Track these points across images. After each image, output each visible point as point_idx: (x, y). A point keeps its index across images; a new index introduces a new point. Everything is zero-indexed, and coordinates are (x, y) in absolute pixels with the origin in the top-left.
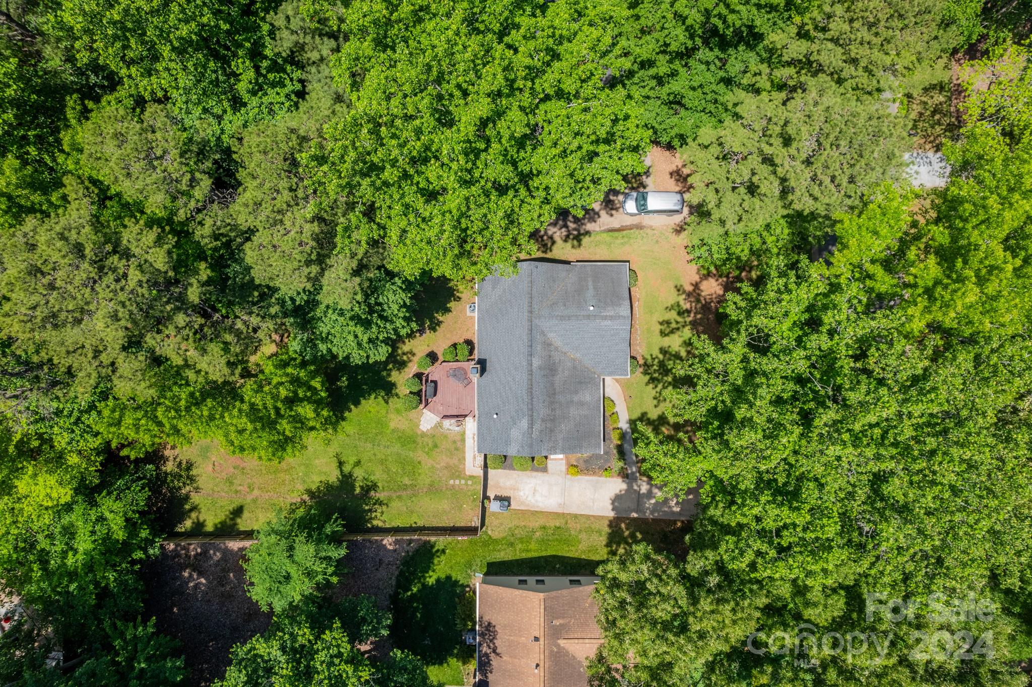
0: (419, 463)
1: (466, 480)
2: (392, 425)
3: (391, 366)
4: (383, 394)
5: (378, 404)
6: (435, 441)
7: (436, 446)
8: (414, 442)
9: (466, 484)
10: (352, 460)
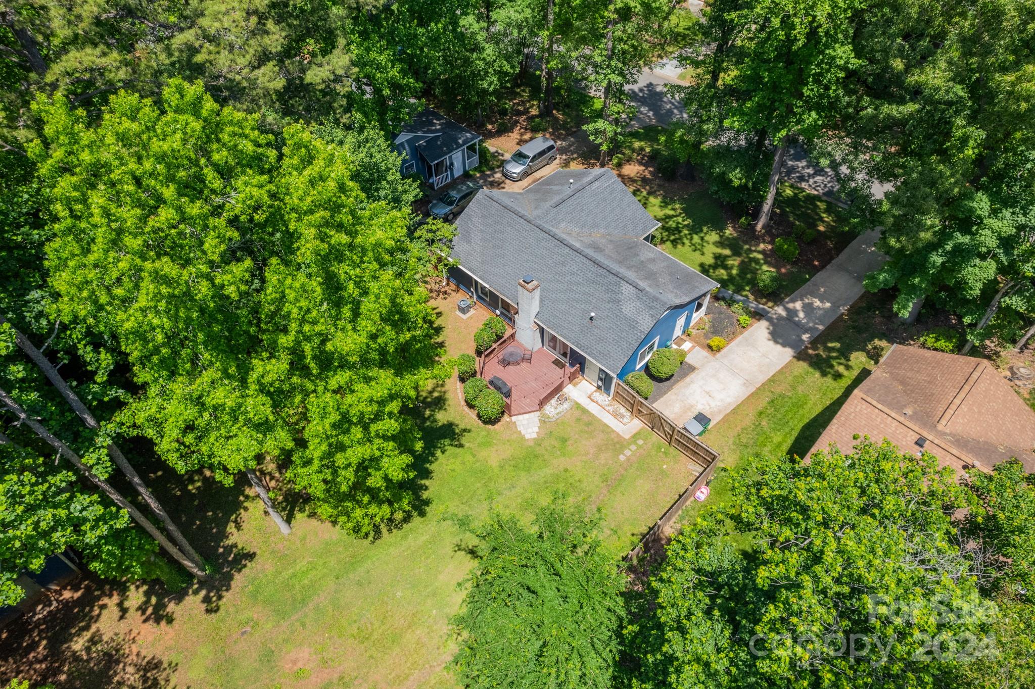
0: (566, 470)
1: (635, 443)
2: (494, 462)
3: (428, 413)
4: (447, 442)
5: (455, 456)
6: (556, 436)
7: (564, 440)
8: (536, 456)
9: (640, 447)
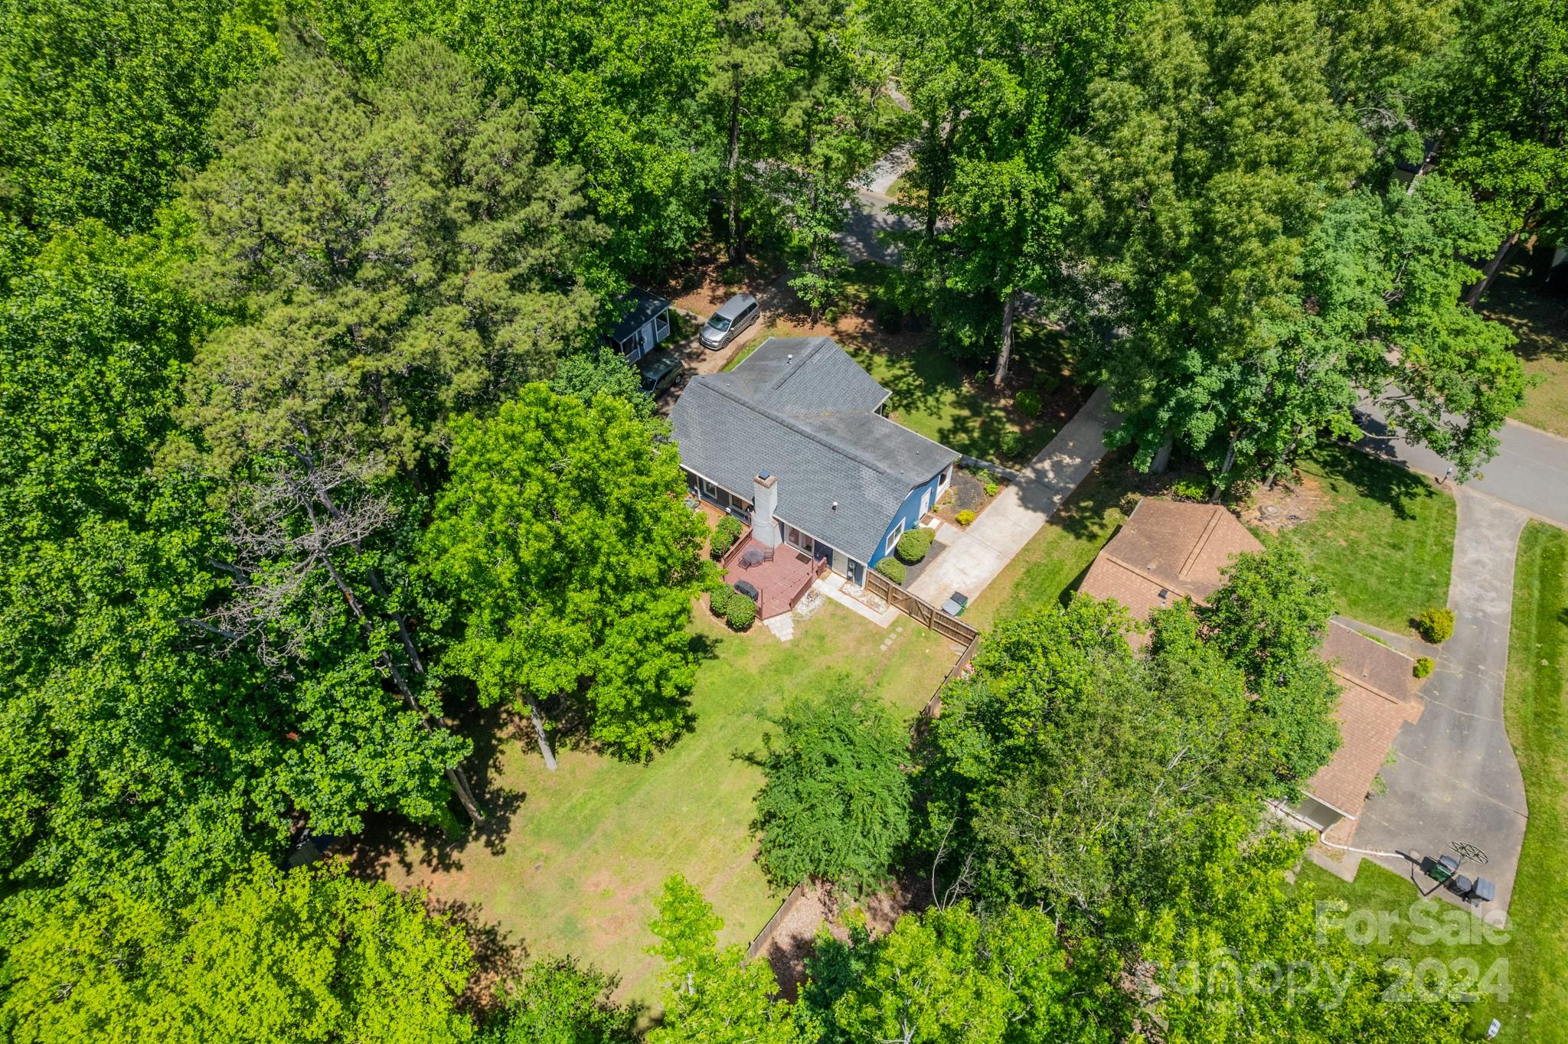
0: (828, 668)
1: (894, 631)
5: (712, 668)
6: (812, 635)
7: (822, 638)
8: (796, 658)
9: (900, 634)
10: (759, 742)
